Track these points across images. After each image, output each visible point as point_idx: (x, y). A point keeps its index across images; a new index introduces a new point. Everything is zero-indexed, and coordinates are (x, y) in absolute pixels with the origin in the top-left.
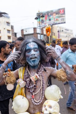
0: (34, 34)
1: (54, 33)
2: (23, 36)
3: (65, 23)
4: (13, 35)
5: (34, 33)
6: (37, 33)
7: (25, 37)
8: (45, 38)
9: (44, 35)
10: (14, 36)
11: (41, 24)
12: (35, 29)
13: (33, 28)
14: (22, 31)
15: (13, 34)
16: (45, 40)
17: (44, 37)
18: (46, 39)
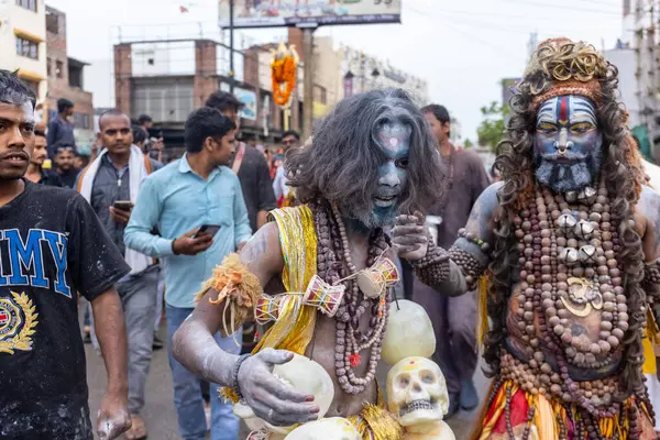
0: (197, 81)
1: (323, 90)
2: (127, 83)
3: (396, 19)
4: (55, 71)
5: (200, 71)
6: (219, 73)
7: (140, 92)
8: (266, 111)
9: (263, 94)
10: (66, 79)
11: (239, 10)
12: (204, 48)
13: (192, 44)
14: (122, 50)
15: (59, 64)
16: (264, 123)
17: (260, 107)
18: (269, 118)
